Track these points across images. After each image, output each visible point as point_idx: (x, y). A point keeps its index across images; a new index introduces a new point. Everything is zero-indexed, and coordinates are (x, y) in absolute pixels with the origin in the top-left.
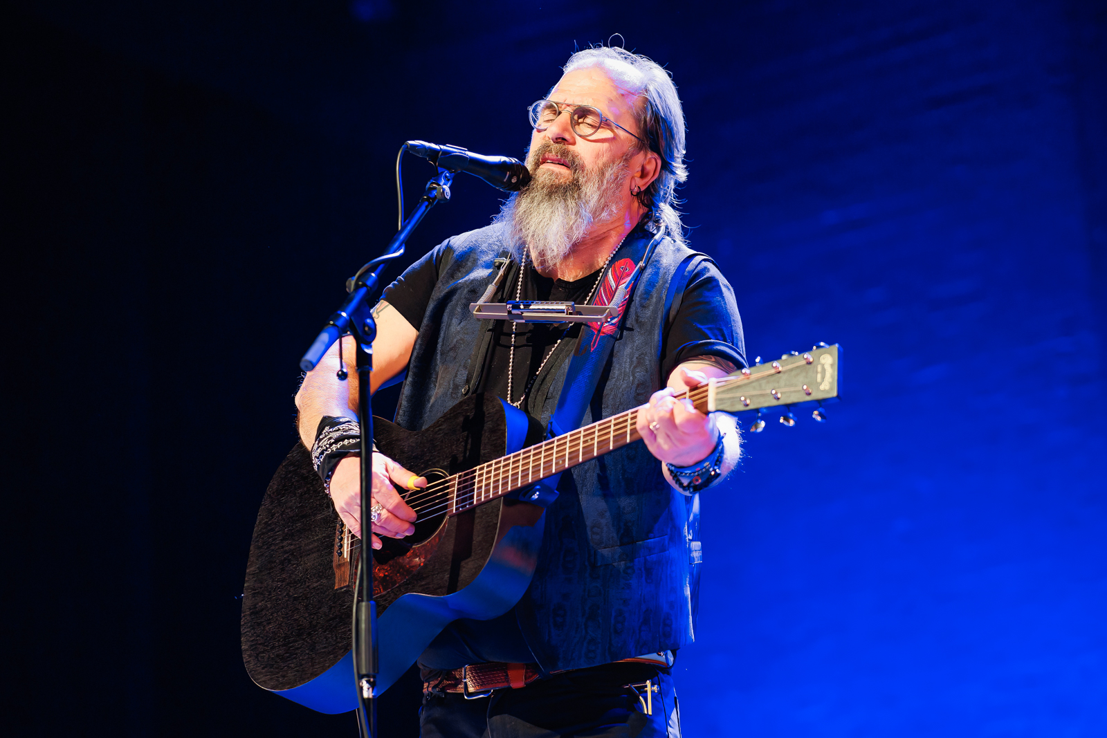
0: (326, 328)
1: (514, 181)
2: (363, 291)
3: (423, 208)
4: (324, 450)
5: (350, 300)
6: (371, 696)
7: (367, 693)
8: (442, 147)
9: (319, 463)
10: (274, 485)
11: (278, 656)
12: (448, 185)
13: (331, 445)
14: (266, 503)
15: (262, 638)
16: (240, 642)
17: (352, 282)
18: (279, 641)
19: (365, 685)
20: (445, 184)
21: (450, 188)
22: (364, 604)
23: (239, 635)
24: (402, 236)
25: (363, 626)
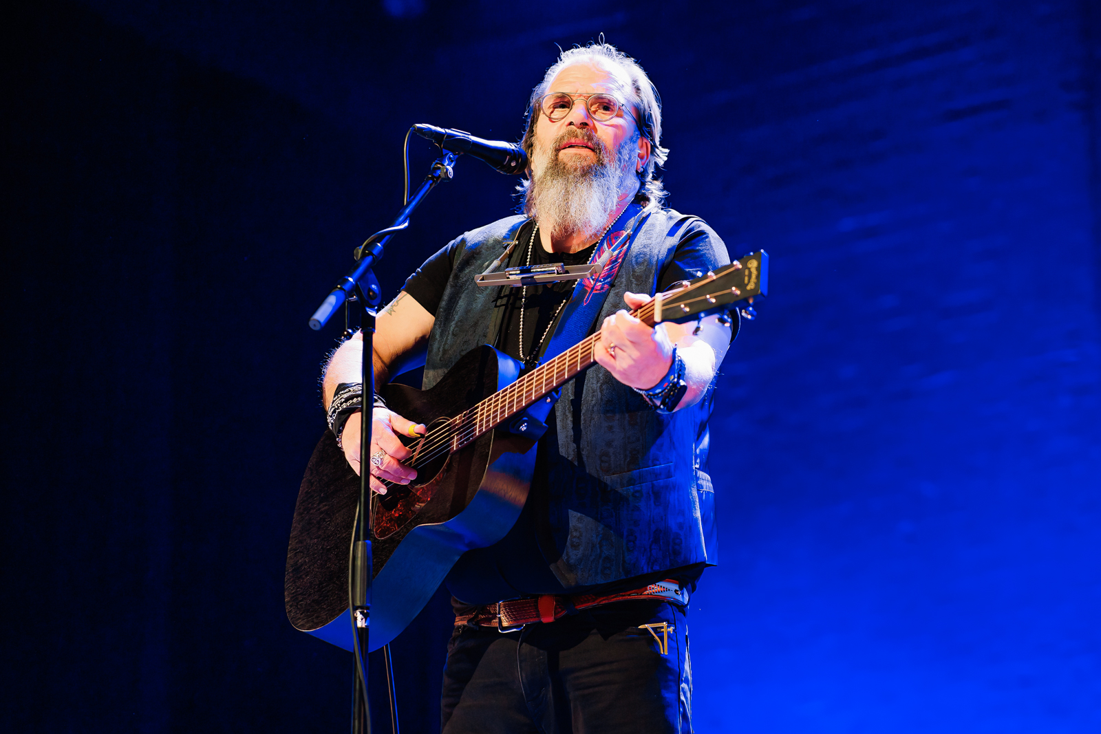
0: (334, 291)
1: (513, 164)
2: (369, 259)
3: (428, 186)
4: (336, 409)
5: (357, 267)
6: (364, 626)
7: (361, 623)
8: (447, 130)
9: (332, 421)
10: (313, 459)
11: (313, 601)
12: (452, 165)
13: (341, 404)
14: (307, 476)
15: (301, 588)
16: (284, 596)
17: (360, 250)
18: (315, 588)
19: (359, 616)
20: (448, 165)
21: (453, 168)
22: (360, 542)
23: (283, 590)
24: (407, 211)
25: (359, 562)
